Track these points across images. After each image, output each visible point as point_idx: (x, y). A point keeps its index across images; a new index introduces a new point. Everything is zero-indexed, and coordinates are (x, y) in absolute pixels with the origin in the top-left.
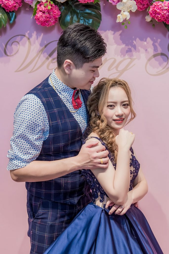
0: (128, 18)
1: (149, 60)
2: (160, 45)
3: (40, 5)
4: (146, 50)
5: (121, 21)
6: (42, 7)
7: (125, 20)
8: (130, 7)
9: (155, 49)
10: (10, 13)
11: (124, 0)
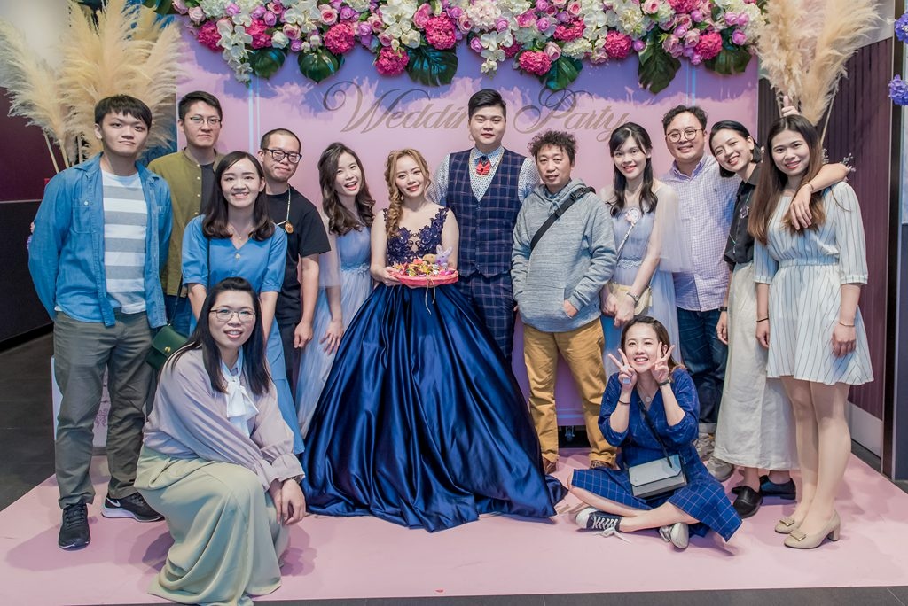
0: (495, 69)
1: (518, 114)
2: (529, 96)
3: (386, 50)
4: (514, 102)
5: (487, 71)
6: (389, 52)
7: (491, 70)
8: (497, 55)
9: (524, 100)
10: (338, 56)
11: (491, 49)
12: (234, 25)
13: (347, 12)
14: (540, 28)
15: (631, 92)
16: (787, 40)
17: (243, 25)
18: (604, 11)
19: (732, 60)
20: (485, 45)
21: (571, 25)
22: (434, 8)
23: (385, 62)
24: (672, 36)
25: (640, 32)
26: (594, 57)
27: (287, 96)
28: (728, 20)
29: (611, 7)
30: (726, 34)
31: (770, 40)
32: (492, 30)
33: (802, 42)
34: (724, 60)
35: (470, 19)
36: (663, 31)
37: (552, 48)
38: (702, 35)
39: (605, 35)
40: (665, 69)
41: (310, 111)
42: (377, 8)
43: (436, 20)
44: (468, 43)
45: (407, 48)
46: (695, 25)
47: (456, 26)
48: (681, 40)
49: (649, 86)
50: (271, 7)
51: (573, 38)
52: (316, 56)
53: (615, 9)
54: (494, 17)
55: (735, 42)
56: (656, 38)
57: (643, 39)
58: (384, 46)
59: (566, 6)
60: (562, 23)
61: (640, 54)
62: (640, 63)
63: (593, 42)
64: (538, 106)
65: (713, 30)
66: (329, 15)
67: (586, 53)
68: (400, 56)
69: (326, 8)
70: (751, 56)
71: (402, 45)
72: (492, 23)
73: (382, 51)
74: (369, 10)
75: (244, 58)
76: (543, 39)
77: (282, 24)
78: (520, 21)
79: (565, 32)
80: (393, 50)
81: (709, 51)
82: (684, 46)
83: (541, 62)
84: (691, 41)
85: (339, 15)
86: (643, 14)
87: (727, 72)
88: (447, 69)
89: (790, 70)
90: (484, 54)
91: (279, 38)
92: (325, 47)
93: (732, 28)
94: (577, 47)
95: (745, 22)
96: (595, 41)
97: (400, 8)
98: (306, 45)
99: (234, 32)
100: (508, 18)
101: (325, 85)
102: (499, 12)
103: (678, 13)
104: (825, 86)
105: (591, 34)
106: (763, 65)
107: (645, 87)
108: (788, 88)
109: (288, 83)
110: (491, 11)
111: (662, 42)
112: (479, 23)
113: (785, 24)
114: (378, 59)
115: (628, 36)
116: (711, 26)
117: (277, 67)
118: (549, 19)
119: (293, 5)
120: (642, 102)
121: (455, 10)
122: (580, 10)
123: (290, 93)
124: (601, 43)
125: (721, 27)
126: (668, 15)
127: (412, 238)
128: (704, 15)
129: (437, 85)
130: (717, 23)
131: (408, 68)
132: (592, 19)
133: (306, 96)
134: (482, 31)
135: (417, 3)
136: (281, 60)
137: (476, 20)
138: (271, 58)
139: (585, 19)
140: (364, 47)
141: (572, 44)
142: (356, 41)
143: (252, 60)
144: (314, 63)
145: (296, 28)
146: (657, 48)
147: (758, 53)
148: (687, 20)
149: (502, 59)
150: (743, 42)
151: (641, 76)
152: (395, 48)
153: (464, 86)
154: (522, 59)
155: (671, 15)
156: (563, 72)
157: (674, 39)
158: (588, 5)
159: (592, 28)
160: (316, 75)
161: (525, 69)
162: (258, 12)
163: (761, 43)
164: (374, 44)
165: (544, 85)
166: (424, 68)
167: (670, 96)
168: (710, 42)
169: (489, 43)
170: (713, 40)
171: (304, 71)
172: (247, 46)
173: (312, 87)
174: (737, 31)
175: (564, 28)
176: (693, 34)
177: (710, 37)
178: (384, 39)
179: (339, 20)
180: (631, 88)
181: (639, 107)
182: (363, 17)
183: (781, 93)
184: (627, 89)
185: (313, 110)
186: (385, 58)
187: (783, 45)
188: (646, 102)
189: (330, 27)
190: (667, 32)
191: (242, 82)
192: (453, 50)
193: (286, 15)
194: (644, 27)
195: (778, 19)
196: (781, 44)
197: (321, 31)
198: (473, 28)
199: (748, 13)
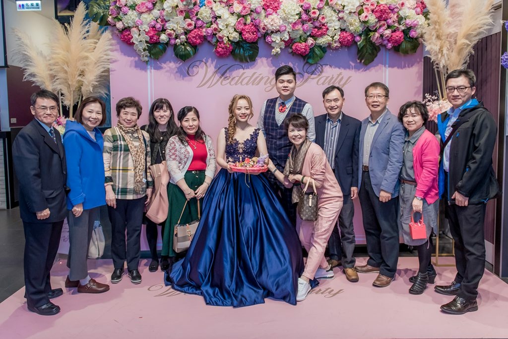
0: (279, 52)
3: (220, 43)
5: (275, 54)
6: (222, 44)
7: (277, 53)
8: (280, 45)
10: (195, 46)
11: (277, 42)
12: (140, 31)
13: (199, 23)
14: (304, 30)
15: (353, 64)
16: (441, 34)
17: (145, 31)
18: (339, 20)
19: (409, 46)
20: (274, 40)
21: (320, 28)
22: (246, 20)
23: (220, 50)
24: (376, 33)
25: (358, 31)
26: (333, 45)
27: (168, 69)
28: (407, 24)
29: (343, 18)
30: (406, 32)
31: (431, 34)
32: (278, 31)
33: (449, 36)
34: (405, 46)
35: (266, 25)
36: (371, 31)
37: (310, 41)
38: (392, 32)
39: (339, 33)
40: (372, 52)
41: (180, 77)
42: (215, 21)
43: (247, 26)
44: (265, 39)
45: (232, 42)
46: (389, 27)
47: (258, 30)
48: (381, 35)
49: (363, 61)
50: (159, 20)
51: (322, 35)
52: (183, 47)
53: (345, 18)
54: (279, 24)
55: (411, 36)
56: (367, 35)
57: (360, 35)
58: (220, 41)
59: (318, 18)
60: (316, 27)
61: (358, 43)
62: (358, 48)
63: (332, 37)
64: (302, 72)
65: (398, 30)
66: (190, 25)
67: (329, 43)
68: (228, 46)
69: (189, 21)
70: (419, 44)
71: (229, 40)
72: (278, 27)
73: (218, 44)
74: (211, 22)
75: (145, 48)
76: (305, 36)
77: (165, 30)
78: (293, 26)
79: (317, 32)
80: (224, 43)
81: (396, 41)
82: (382, 39)
83: (304, 49)
84: (387, 36)
85: (195, 24)
86: (360, 21)
87: (406, 52)
88: (253, 53)
89: (442, 51)
90: (273, 45)
91: (163, 37)
92: (188, 42)
93: (409, 29)
94: (324, 40)
95: (416, 25)
96: (334, 37)
97: (228, 20)
98: (178, 40)
99: (140, 35)
100: (286, 25)
101: (188, 62)
102: (281, 21)
103: (379, 21)
104: (462, 59)
105: (331, 33)
106: (426, 49)
107: (361, 62)
108: (441, 61)
109: (168, 62)
110: (277, 21)
111: (371, 37)
112: (271, 28)
113: (439, 26)
114: (216, 48)
115: (352, 33)
116: (398, 27)
117: (163, 53)
118: (309, 25)
119: (171, 19)
120: (359, 70)
121: (258, 21)
122: (326, 20)
123: (170, 67)
124: (337, 37)
125: (403, 28)
126: (374, 22)
127: (240, 145)
128: (394, 22)
129: (248, 62)
130: (401, 26)
131: (232, 53)
132: (332, 25)
133: (178, 68)
134: (272, 32)
135: (237, 17)
136: (165, 50)
137: (269, 26)
138: (160, 49)
139: (328, 25)
140: (209, 41)
141: (321, 38)
142: (204, 38)
143: (149, 50)
144: (182, 50)
145: (172, 32)
146: (368, 40)
147: (424, 42)
148: (384, 25)
149: (283, 47)
150: (415, 36)
151: (359, 55)
152: (225, 42)
153: (262, 62)
154: (294, 47)
155: (376, 22)
156: (316, 54)
157: (377, 35)
158: (329, 17)
159: (332, 30)
160: (183, 57)
161: (295, 53)
162: (152, 23)
163: (426, 36)
164: (214, 40)
165: (306, 61)
166: (241, 53)
167: (374, 66)
168: (397, 36)
169: (276, 38)
170: (399, 35)
171: (177, 55)
172: (147, 42)
173: (181, 64)
174: (412, 30)
175: (316, 30)
176: (388, 32)
177: (397, 33)
178: (220, 37)
179: (195, 27)
180: (353, 62)
181: (357, 73)
182: (208, 25)
183: (437, 64)
184: (351, 63)
185: (182, 76)
186: (220, 47)
187: (438, 37)
188: (361, 70)
189: (191, 31)
190: (373, 31)
191: (144, 61)
192: (256, 43)
193: (167, 25)
194: (361, 29)
195: (435, 23)
196: (437, 37)
197: (186, 34)
198: (267, 30)
199: (418, 20)
